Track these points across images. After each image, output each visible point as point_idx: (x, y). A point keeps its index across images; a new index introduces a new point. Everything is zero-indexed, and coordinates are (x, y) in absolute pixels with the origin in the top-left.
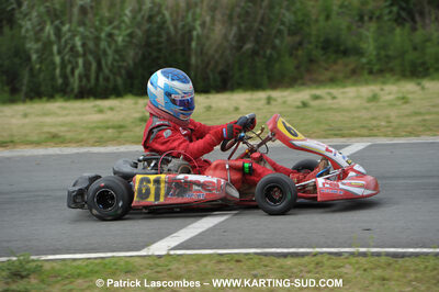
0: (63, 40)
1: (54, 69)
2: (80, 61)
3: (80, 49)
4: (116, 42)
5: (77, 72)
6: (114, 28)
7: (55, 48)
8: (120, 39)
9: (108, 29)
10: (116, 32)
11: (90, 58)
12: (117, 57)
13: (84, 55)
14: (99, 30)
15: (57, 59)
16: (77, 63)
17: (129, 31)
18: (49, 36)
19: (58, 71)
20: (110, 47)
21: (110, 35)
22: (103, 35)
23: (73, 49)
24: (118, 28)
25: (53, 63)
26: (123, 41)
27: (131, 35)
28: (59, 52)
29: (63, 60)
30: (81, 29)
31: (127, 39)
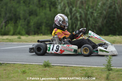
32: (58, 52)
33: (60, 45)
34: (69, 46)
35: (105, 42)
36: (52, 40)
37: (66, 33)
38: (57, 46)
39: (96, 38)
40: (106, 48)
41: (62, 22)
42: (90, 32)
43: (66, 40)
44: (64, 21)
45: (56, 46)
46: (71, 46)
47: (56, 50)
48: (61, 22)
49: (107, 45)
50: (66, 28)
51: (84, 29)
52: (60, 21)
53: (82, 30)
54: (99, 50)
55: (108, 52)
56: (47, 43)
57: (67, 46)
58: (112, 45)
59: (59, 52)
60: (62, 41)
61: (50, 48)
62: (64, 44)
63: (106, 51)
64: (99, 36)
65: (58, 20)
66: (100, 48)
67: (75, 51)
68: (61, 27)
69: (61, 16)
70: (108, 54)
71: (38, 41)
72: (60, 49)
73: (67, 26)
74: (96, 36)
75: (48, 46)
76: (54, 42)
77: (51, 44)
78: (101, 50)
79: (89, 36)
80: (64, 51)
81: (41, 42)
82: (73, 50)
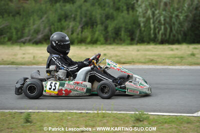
0: (155, 18)
1: (150, 31)
2: (163, 27)
3: (163, 22)
4: (179, 19)
5: (161, 32)
6: (179, 13)
7: (151, 21)
8: (181, 18)
9: (176, 13)
10: (180, 14)
11: (167, 26)
12: (179, 26)
13: (164, 24)
14: (172, 13)
15: (152, 26)
16: (161, 28)
17: (186, 14)
18: (149, 15)
19: (152, 32)
20: (176, 21)
21: (177, 16)
22: (174, 16)
23: (159, 22)
24: (181, 12)
25: (150, 28)
26: (183, 19)
27: (187, 16)
28: (153, 23)
29: (155, 26)
30: (164, 13)
31: (185, 18)
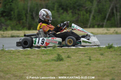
32: (43, 45)
33: (45, 39)
34: (53, 39)
35: (87, 33)
36: (38, 34)
37: (51, 27)
38: (43, 39)
39: (79, 30)
40: (88, 39)
41: (46, 16)
42: (73, 25)
43: (51, 32)
44: (47, 15)
45: (41, 39)
46: (56, 39)
47: (41, 43)
48: (44, 17)
49: (89, 36)
50: (50, 22)
51: (68, 23)
52: (44, 15)
53: (66, 23)
54: (82, 41)
55: (91, 43)
56: (32, 37)
57: (52, 38)
58: (94, 36)
59: (45, 45)
60: (47, 35)
61: (35, 41)
62: (49, 37)
63: (89, 42)
64: (82, 28)
65: (42, 15)
66: (82, 39)
67: (60, 43)
68: (45, 21)
69: (44, 11)
70: (91, 45)
71: (25, 35)
72: (45, 42)
73: (51, 20)
74: (79, 28)
75: (34, 39)
76: (40, 36)
77: (37, 37)
78: (84, 41)
79: (73, 29)
80: (49, 44)
81: (28, 36)
82: (58, 43)
